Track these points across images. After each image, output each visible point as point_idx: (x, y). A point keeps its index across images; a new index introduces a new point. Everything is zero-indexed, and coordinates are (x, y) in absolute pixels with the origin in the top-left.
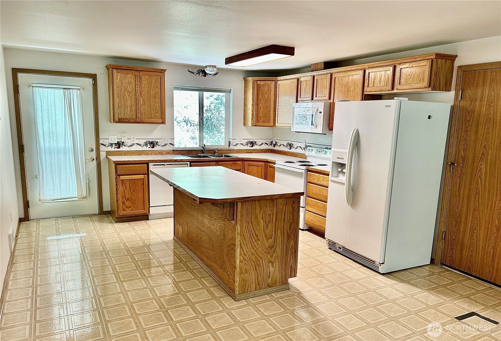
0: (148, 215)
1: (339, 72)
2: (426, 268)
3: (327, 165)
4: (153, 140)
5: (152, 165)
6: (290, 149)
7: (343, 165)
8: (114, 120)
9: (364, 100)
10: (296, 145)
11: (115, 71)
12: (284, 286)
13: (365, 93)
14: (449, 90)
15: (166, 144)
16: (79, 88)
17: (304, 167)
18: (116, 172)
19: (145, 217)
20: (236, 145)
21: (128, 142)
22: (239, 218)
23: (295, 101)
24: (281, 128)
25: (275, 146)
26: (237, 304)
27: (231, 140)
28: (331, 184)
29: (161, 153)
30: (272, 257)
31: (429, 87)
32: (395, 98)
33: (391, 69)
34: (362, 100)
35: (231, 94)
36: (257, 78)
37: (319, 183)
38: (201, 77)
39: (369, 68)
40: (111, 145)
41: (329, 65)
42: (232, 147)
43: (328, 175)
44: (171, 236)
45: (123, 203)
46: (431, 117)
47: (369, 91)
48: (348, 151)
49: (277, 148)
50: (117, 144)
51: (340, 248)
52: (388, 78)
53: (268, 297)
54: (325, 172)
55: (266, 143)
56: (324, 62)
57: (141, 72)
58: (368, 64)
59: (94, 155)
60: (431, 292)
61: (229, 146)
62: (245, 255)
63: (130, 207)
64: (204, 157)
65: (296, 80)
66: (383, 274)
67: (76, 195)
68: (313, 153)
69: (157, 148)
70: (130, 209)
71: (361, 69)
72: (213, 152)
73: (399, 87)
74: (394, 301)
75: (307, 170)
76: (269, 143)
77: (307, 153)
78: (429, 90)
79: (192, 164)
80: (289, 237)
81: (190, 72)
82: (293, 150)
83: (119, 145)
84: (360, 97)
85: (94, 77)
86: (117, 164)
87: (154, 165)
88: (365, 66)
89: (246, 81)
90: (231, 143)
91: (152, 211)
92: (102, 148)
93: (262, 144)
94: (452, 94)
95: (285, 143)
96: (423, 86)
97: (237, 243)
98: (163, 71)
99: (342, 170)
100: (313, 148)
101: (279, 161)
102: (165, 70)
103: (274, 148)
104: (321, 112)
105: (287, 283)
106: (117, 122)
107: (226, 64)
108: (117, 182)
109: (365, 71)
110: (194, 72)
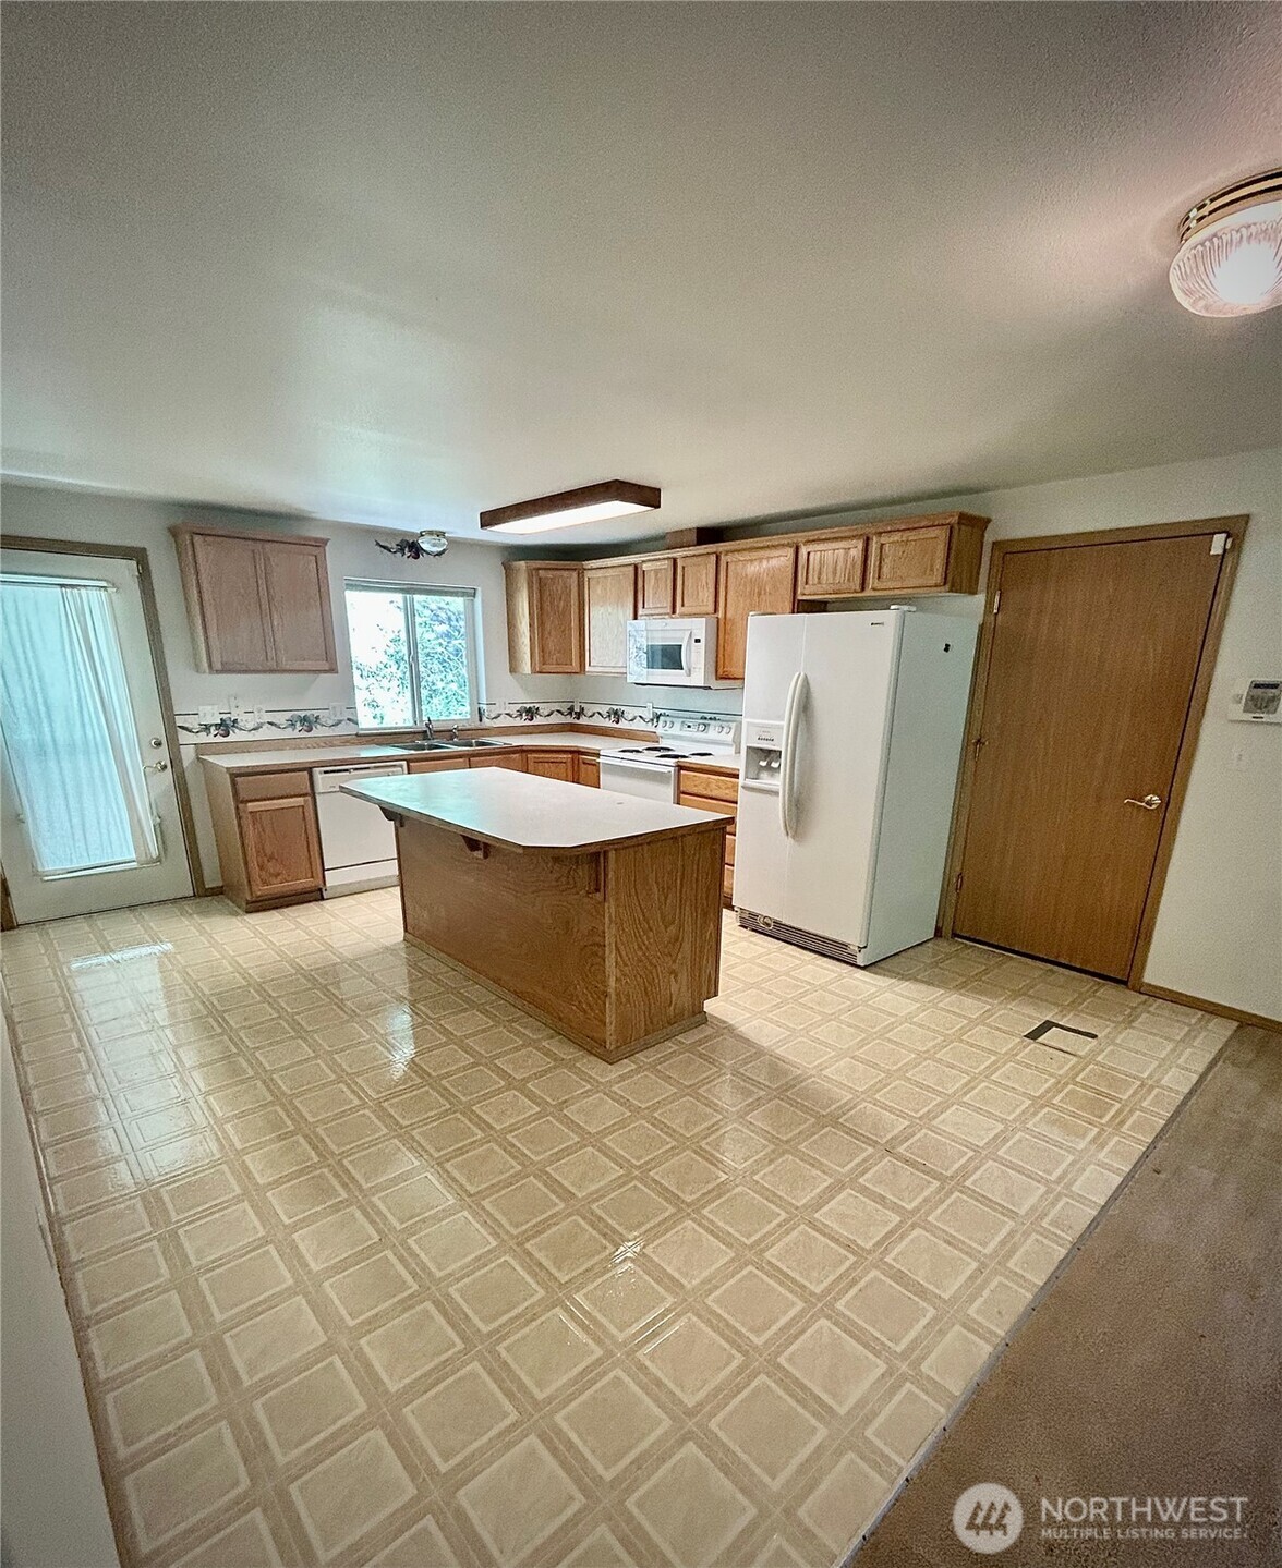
0: (320, 890)
1: (738, 551)
2: (929, 944)
3: (710, 754)
4: (308, 713)
5: (320, 773)
6: (617, 722)
7: (770, 754)
8: (210, 666)
9: (798, 612)
10: (629, 713)
11: (197, 539)
12: (698, 1017)
13: (800, 598)
14: (973, 592)
15: (340, 722)
16: (104, 584)
17: (672, 762)
18: (236, 794)
19: (316, 895)
20: (495, 718)
21: (247, 721)
22: (612, 884)
23: (632, 615)
24: (598, 677)
25: (578, 716)
26: (614, 1072)
27: (485, 707)
28: (742, 796)
29: (329, 743)
30: (674, 962)
31: (945, 584)
32: (892, 607)
33: (860, 545)
34: (793, 612)
35: (478, 600)
36: (538, 564)
37: (710, 794)
38: (404, 559)
39: (808, 542)
40: (207, 728)
41: (709, 535)
42: (487, 723)
43: (737, 776)
44: (397, 933)
45: (261, 867)
46: (950, 648)
47: (806, 593)
48: (784, 723)
49: (583, 721)
50: (221, 725)
51: (768, 925)
52: (853, 565)
53: (670, 1046)
54: (722, 770)
55: (558, 711)
56: (698, 528)
57: (268, 546)
58: (805, 533)
59: (164, 755)
60: (963, 991)
61: (481, 720)
62: (625, 965)
63: (279, 874)
64: (431, 747)
65: (632, 568)
66: (864, 968)
67: (134, 857)
68: (676, 730)
69: (318, 731)
70: (280, 878)
71: (789, 545)
72: (450, 734)
73: (877, 584)
74: (909, 1018)
75: (678, 766)
76: (565, 711)
77: (660, 731)
78: (943, 592)
79: (411, 765)
80: (705, 914)
81: (382, 546)
82: (623, 725)
83: (225, 727)
84: (788, 605)
85: (138, 555)
86: (236, 775)
87: (326, 772)
88: (800, 537)
89: (508, 568)
90: (486, 713)
91: (332, 879)
92: (183, 737)
93: (552, 713)
94: (981, 598)
95: (604, 710)
96: (932, 582)
97: (609, 939)
98: (321, 544)
99: (769, 764)
100: (674, 720)
101: (608, 750)
102: (325, 542)
103: (578, 722)
104: (698, 641)
105: (701, 1011)
106: (217, 672)
107: (482, 527)
108: (239, 818)
109: (797, 549)
110: (390, 546)
